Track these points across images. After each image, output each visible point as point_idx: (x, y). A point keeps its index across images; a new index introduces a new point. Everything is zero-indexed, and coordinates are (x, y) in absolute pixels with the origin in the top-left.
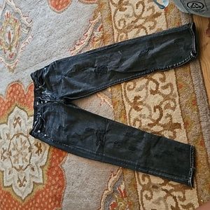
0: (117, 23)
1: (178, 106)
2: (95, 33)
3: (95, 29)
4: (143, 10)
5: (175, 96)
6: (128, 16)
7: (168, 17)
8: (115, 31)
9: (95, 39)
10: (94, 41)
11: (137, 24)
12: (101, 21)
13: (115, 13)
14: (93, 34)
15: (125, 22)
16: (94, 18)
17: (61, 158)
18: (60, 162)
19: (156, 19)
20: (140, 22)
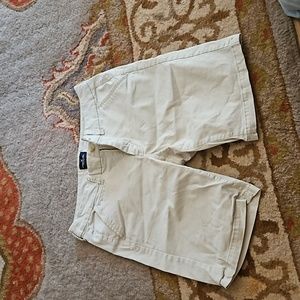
0: (138, 31)
1: (271, 189)
2: (95, 49)
3: (93, 41)
4: (191, 7)
5: (263, 168)
6: (160, 17)
7: (244, 20)
8: (135, 45)
9: (95, 61)
10: (91, 63)
11: (180, 32)
12: (105, 26)
13: (134, 12)
14: (89, 51)
15: (154, 28)
16: (91, 21)
17: (29, 286)
18: (27, 293)
19: (218, 23)
20: (186, 28)
